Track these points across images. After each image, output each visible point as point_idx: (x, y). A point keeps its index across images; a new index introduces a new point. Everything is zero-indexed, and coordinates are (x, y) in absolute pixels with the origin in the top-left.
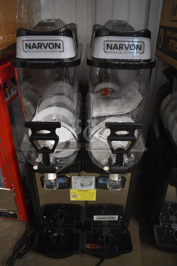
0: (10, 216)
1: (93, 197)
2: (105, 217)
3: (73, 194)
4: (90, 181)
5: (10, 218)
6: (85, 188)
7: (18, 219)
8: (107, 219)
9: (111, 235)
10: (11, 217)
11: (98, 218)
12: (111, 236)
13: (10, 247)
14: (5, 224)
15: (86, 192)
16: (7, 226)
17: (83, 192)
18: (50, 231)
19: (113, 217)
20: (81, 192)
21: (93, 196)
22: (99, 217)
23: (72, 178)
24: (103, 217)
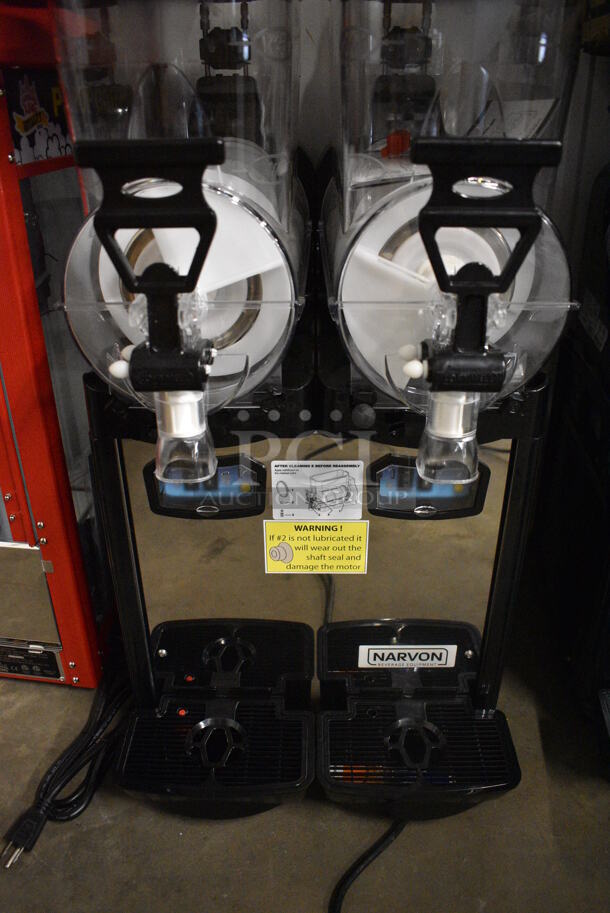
0: (30, 667)
1: (356, 558)
2: (406, 652)
3: (276, 543)
4: (343, 481)
5: (32, 672)
6: (323, 517)
7: (62, 678)
8: (412, 660)
9: (430, 726)
10: (36, 668)
11: (376, 655)
12: (427, 730)
13: (26, 778)
14: (12, 697)
15: (326, 534)
16: (18, 705)
17: (318, 534)
18: (183, 713)
19: (438, 653)
20: (305, 533)
21: (355, 553)
22: (380, 653)
23: (273, 469)
24: (396, 653)
